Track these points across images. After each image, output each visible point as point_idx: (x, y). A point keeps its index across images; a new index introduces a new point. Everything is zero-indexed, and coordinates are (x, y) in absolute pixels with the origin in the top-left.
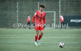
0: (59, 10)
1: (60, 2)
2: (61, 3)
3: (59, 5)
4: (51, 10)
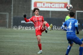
0: (11, 12)
1: (12, 5)
2: (13, 6)
3: (11, 7)
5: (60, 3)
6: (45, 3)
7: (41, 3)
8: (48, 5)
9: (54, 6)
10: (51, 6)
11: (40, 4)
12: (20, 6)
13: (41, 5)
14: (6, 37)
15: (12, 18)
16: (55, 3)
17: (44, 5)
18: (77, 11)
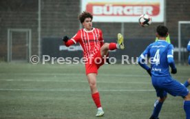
0: (37, 27)
1: (39, 13)
2: (42, 14)
3: (37, 17)
4: (23, 27)
5: (143, 6)
6: (110, 5)
7: (102, 5)
8: (118, 9)
9: (131, 13)
10: (123, 12)
11: (100, 8)
12: (56, 13)
13: (103, 10)
14: (27, 82)
15: (39, 39)
16: (133, 6)
17: (108, 10)
18: (180, 22)
